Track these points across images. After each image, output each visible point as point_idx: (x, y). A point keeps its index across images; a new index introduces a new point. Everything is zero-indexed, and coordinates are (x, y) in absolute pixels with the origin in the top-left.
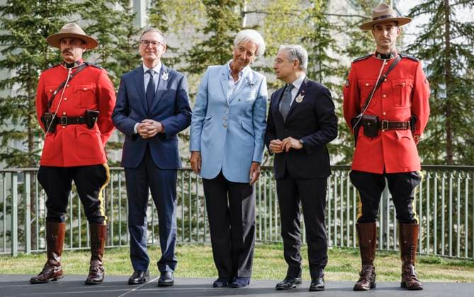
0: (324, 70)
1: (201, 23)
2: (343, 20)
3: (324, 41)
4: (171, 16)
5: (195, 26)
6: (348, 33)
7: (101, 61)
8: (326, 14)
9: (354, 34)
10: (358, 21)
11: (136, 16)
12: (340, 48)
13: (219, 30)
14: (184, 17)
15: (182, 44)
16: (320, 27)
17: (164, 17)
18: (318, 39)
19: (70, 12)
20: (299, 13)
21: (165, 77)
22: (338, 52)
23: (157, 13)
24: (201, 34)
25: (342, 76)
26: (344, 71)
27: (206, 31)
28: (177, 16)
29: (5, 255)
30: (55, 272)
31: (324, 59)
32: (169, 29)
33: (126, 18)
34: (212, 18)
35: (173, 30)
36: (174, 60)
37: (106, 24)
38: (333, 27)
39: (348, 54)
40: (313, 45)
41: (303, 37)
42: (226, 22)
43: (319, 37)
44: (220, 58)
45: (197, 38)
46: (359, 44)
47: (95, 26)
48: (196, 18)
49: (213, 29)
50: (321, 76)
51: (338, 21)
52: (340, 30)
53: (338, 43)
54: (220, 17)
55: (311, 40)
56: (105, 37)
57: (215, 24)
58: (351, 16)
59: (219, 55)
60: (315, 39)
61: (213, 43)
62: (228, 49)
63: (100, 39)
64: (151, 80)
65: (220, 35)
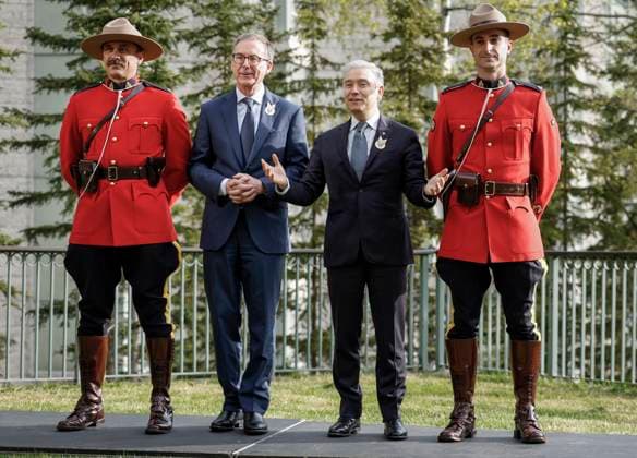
0: (570, 102)
1: (378, 24)
2: (602, 23)
3: (573, 56)
4: (332, 14)
5: (368, 29)
6: (610, 44)
7: (222, 81)
8: (576, 14)
9: (620, 44)
10: (626, 25)
11: (279, 12)
12: (597, 67)
13: (407, 36)
14: (354, 14)
15: (349, 57)
16: (566, 33)
17: (321, 15)
18: (563, 53)
19: (173, 5)
20: (534, 11)
21: (271, 110)
22: (594, 73)
23: (311, 8)
24: (379, 41)
25: (599, 110)
26: (602, 102)
27: (387, 37)
28: (341, 13)
29: (64, 382)
30: (94, 412)
31: (571, 84)
32: (330, 33)
33: (263, 15)
34: (396, 17)
35: (335, 35)
36: (336, 83)
37: (231, 25)
38: (587, 34)
39: (609, 76)
40: (555, 61)
41: (538, 48)
42: (418, 24)
43: (564, 49)
44: (407, 80)
45: (372, 48)
46: (628, 61)
47: (215, 27)
48: (372, 16)
49: (398, 34)
50: (565, 110)
51: (595, 24)
52: (598, 39)
53: (594, 60)
54: (409, 15)
55: (552, 54)
56: (228, 44)
57: (401, 27)
58: (617, 16)
59: (407, 75)
60: (558, 52)
61: (397, 57)
62: (420, 67)
63: (221, 48)
64: (249, 115)
65: (407, 44)
